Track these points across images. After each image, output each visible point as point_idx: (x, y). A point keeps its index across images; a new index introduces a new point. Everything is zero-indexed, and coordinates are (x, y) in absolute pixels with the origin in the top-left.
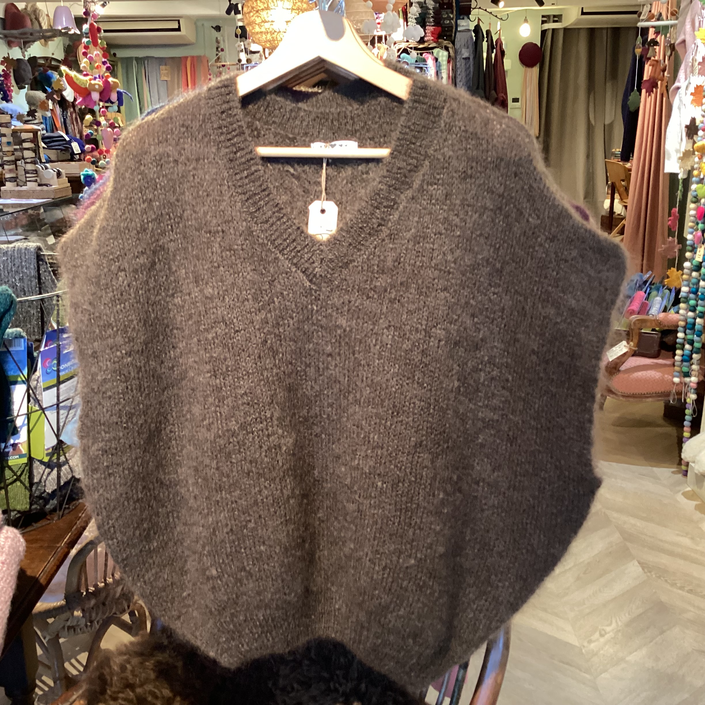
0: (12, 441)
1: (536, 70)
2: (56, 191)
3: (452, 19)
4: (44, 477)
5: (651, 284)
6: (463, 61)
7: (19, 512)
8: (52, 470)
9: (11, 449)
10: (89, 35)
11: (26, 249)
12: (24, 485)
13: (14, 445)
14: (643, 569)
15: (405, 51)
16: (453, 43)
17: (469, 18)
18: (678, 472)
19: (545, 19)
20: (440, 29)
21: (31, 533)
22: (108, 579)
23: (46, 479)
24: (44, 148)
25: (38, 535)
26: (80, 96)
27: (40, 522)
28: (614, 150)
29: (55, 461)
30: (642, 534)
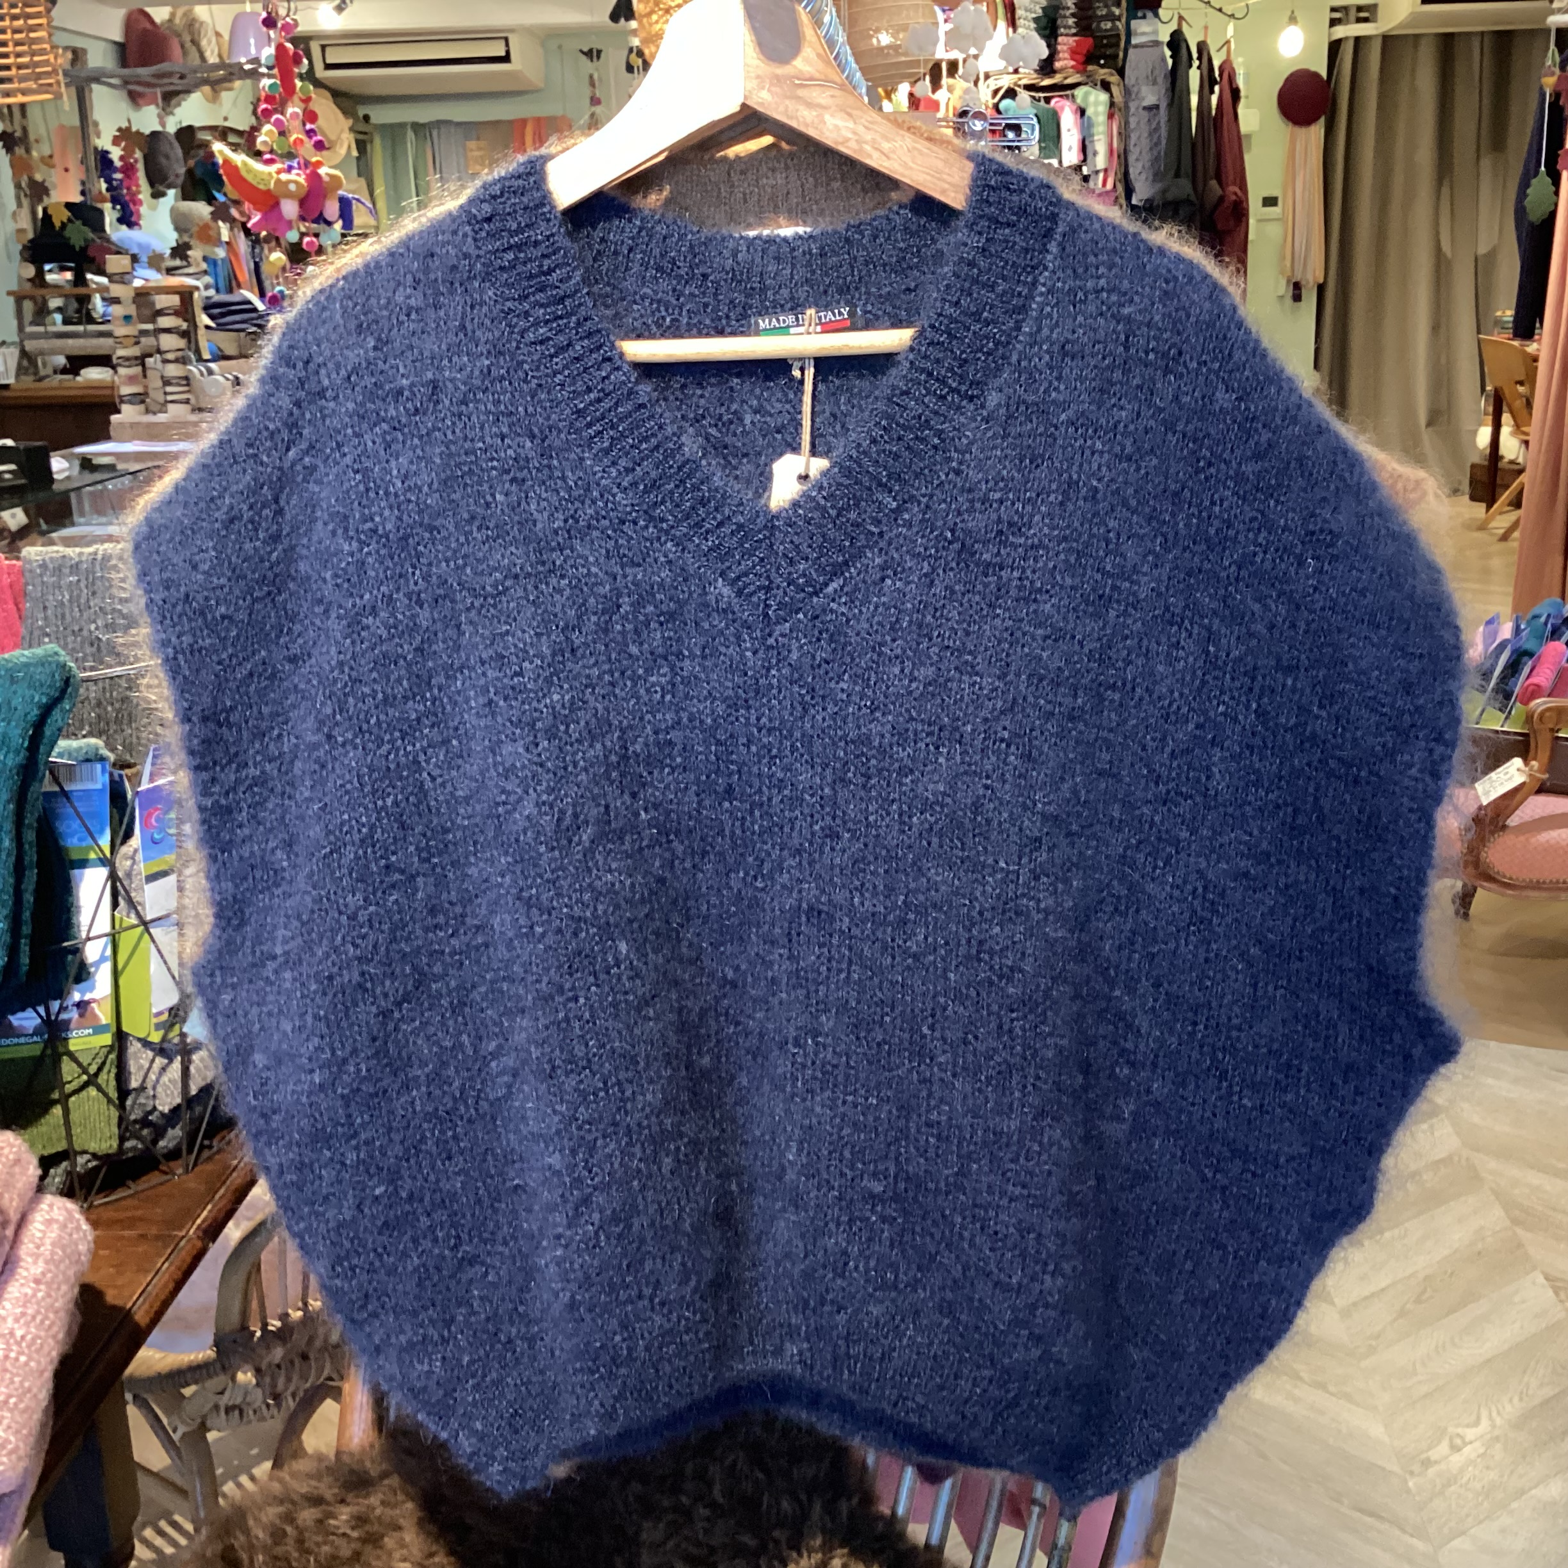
0: (76, 997)
1: (1317, 131)
3: (1119, 19)
4: (153, 1077)
6: (1145, 114)
7: (95, 1156)
8: (171, 1061)
9: (74, 1014)
10: (275, 71)
12: (105, 1094)
13: (82, 1005)
14: (1557, 1294)
15: (1011, 93)
16: (1121, 72)
17: (1157, 15)
19: (1337, 15)
20: (1090, 40)
21: (123, 1203)
22: (311, 1301)
23: (158, 1081)
24: (207, 327)
25: (136, 1208)
26: (258, 210)
27: (144, 1178)
28: (1499, 313)
29: (176, 1040)
30: (1554, 1209)
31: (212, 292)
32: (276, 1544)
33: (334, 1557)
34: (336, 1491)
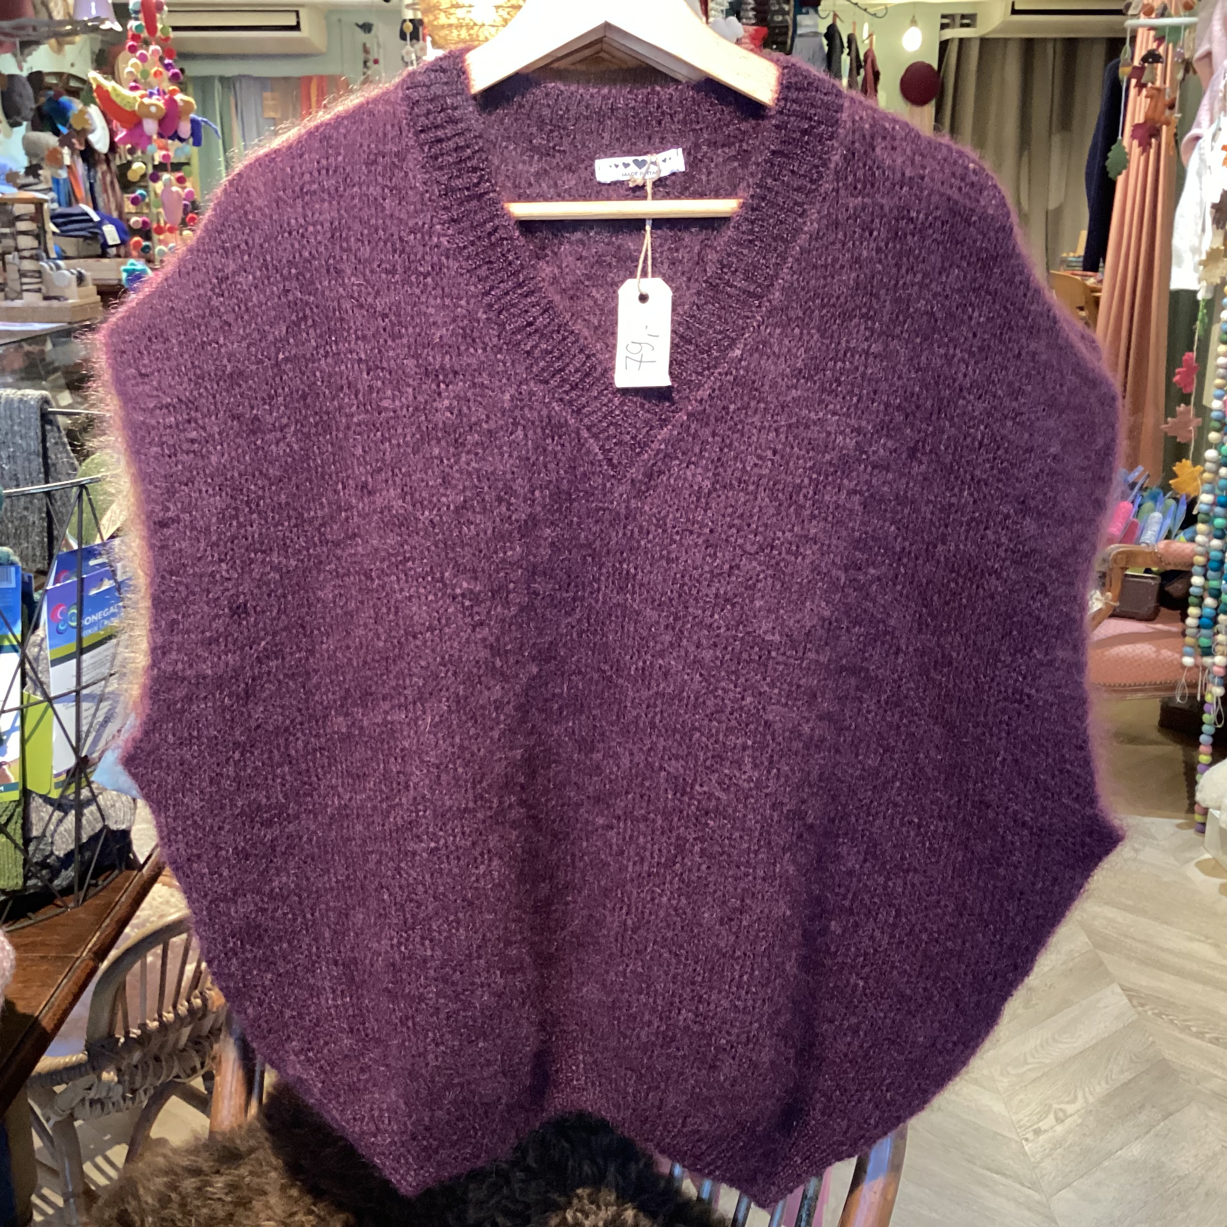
1: (930, 109)
2: (75, 308)
3: (788, 13)
4: (52, 827)
5: (1141, 489)
7: (4, 892)
8: (66, 814)
10: (141, 16)
11: (21, 400)
12: (13, 841)
14: (1130, 1001)
17: (817, 11)
18: (1189, 826)
19: (946, 21)
20: (765, 30)
21: (26, 931)
22: (165, 1014)
23: (55, 831)
24: (54, 233)
25: (38, 935)
26: (123, 127)
27: (42, 910)
28: (1064, 255)
29: (72, 797)
30: (1126, 936)
31: (55, 205)
32: (163, 1207)
33: (212, 1218)
34: (211, 1164)
